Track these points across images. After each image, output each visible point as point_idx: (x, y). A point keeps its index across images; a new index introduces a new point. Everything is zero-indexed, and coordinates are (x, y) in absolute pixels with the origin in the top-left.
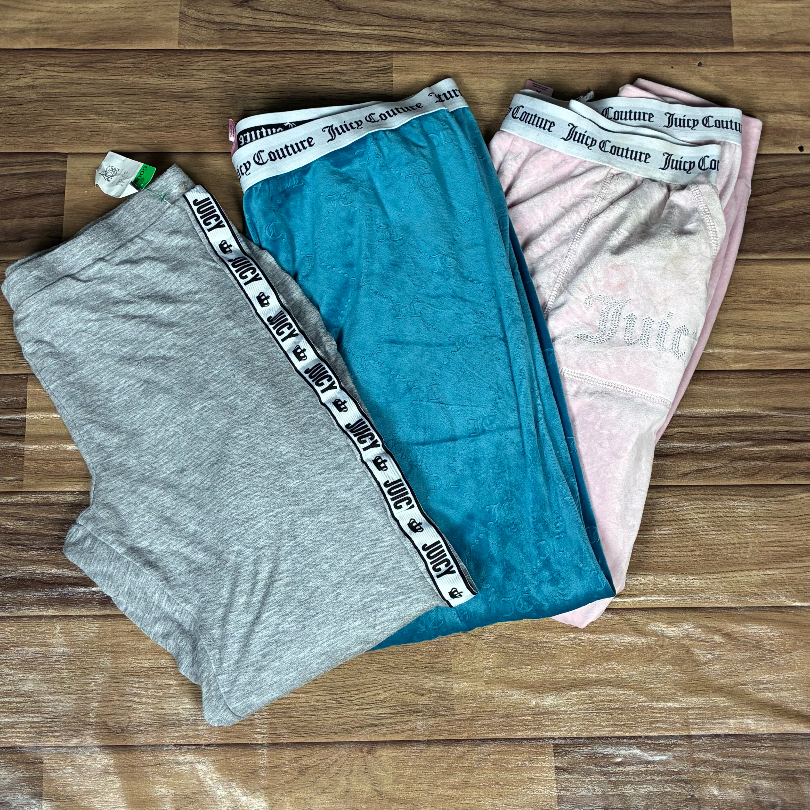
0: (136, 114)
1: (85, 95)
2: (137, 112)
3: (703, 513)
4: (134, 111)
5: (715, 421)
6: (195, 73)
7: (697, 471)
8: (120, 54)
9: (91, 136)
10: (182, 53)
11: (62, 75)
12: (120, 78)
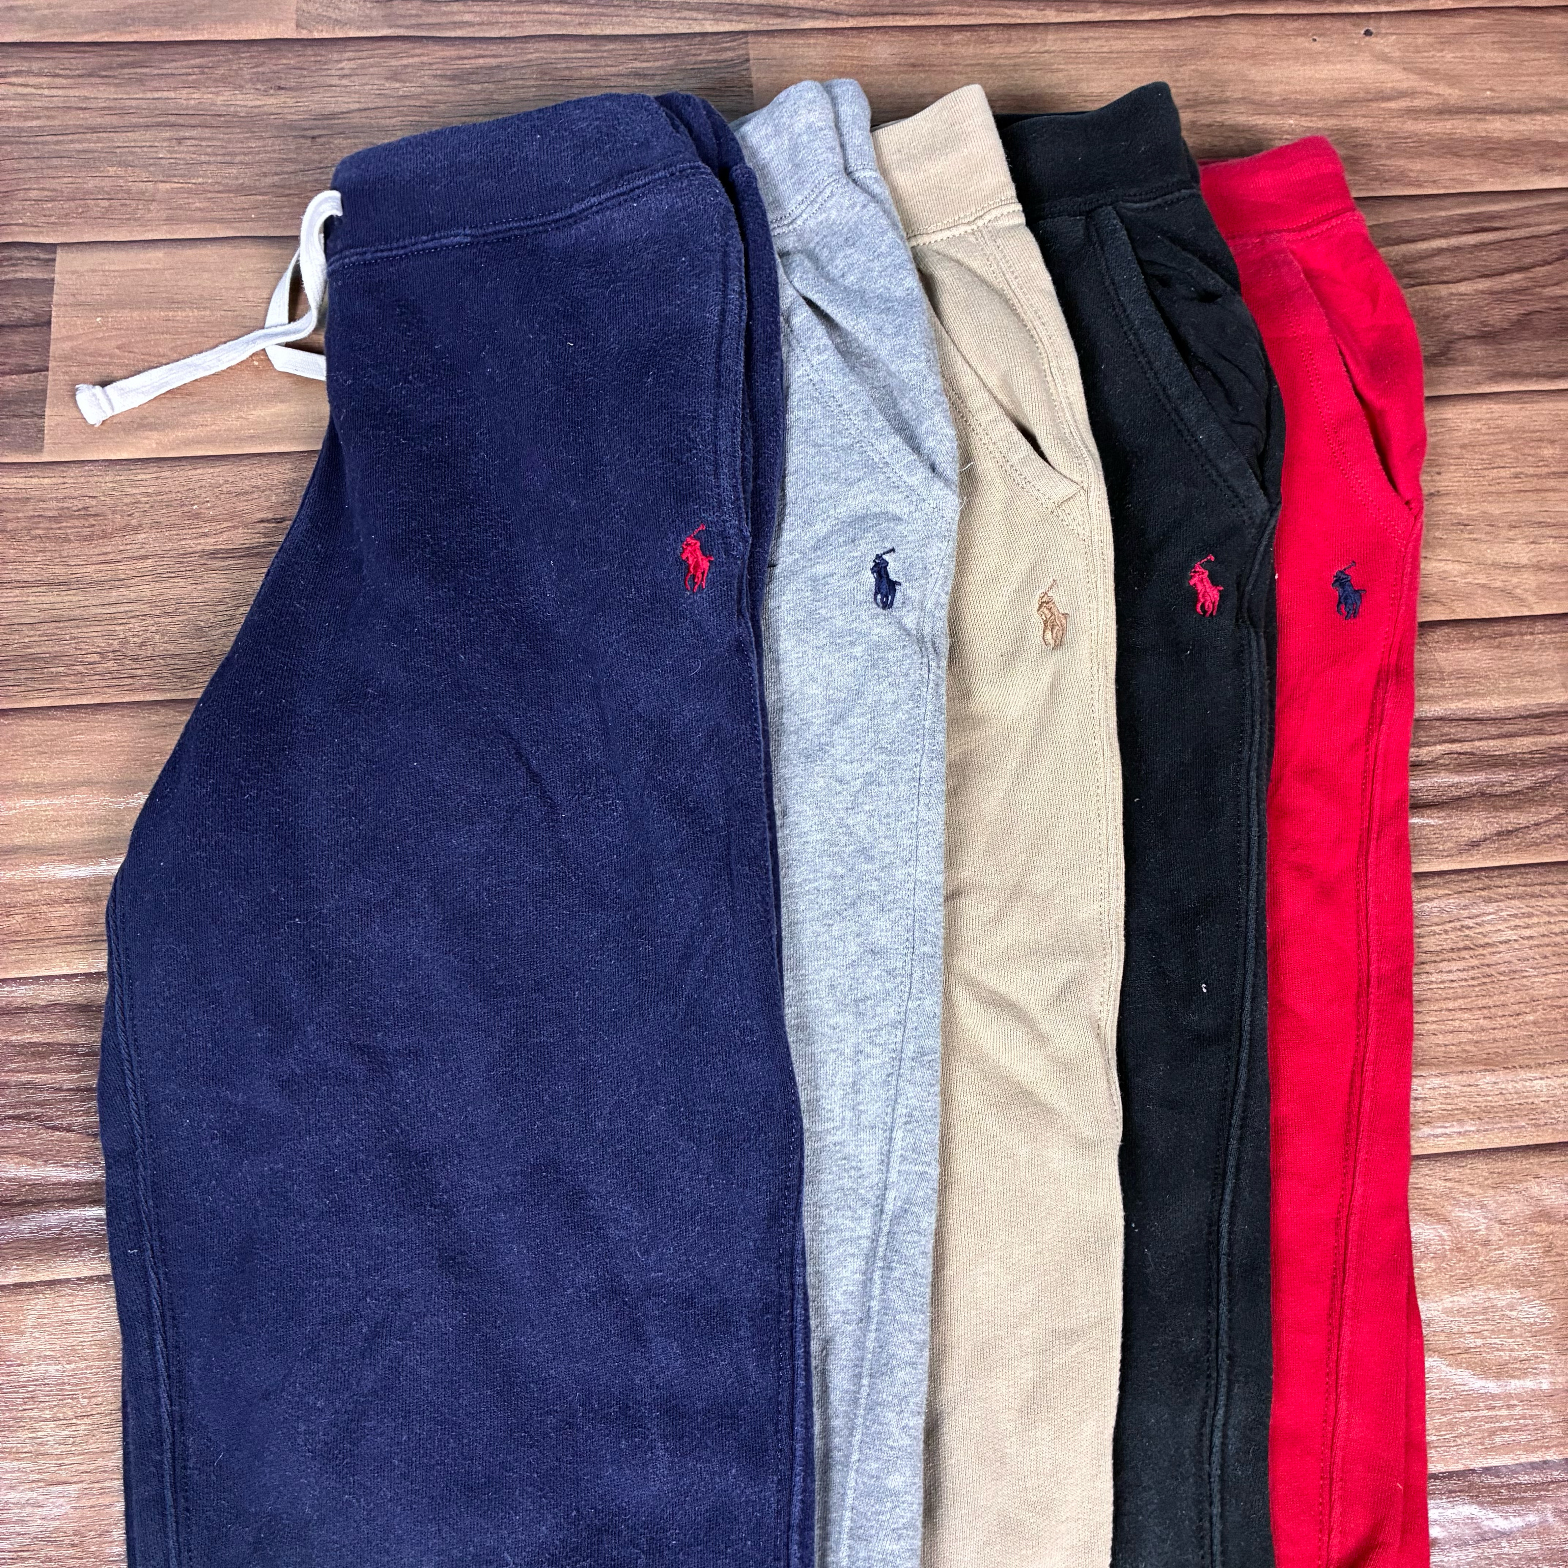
0: (209, 163)
1: (94, 130)
2: (212, 159)
3: (1528, 927)
4: (203, 158)
5: (1521, 725)
6: (335, 81)
7: (1499, 834)
8: (171, 50)
9: (107, 209)
10: (305, 46)
11: (46, 92)
12: (172, 94)
